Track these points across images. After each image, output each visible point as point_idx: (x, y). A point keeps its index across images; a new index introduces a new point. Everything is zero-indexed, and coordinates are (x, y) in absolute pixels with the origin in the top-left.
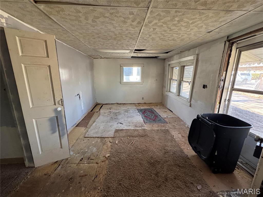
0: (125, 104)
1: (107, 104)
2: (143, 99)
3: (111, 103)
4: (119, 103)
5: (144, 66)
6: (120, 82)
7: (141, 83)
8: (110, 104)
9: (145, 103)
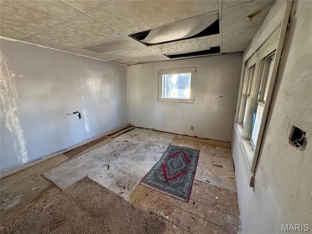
0: (163, 132)
1: (141, 128)
2: (192, 128)
3: (146, 127)
4: (156, 130)
5: (196, 71)
6: (158, 98)
7: (190, 101)
8: (144, 129)
9: (196, 137)
